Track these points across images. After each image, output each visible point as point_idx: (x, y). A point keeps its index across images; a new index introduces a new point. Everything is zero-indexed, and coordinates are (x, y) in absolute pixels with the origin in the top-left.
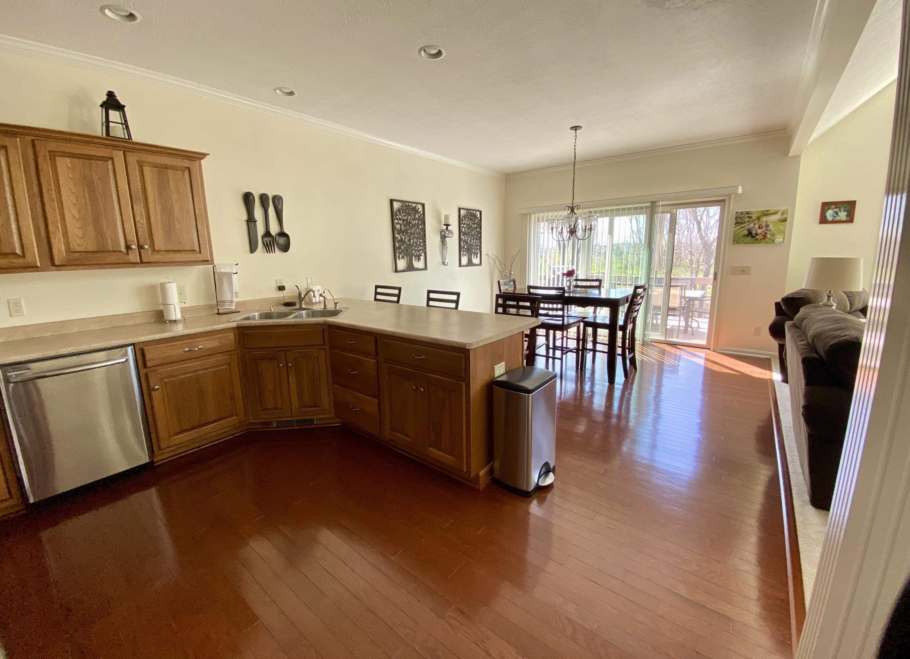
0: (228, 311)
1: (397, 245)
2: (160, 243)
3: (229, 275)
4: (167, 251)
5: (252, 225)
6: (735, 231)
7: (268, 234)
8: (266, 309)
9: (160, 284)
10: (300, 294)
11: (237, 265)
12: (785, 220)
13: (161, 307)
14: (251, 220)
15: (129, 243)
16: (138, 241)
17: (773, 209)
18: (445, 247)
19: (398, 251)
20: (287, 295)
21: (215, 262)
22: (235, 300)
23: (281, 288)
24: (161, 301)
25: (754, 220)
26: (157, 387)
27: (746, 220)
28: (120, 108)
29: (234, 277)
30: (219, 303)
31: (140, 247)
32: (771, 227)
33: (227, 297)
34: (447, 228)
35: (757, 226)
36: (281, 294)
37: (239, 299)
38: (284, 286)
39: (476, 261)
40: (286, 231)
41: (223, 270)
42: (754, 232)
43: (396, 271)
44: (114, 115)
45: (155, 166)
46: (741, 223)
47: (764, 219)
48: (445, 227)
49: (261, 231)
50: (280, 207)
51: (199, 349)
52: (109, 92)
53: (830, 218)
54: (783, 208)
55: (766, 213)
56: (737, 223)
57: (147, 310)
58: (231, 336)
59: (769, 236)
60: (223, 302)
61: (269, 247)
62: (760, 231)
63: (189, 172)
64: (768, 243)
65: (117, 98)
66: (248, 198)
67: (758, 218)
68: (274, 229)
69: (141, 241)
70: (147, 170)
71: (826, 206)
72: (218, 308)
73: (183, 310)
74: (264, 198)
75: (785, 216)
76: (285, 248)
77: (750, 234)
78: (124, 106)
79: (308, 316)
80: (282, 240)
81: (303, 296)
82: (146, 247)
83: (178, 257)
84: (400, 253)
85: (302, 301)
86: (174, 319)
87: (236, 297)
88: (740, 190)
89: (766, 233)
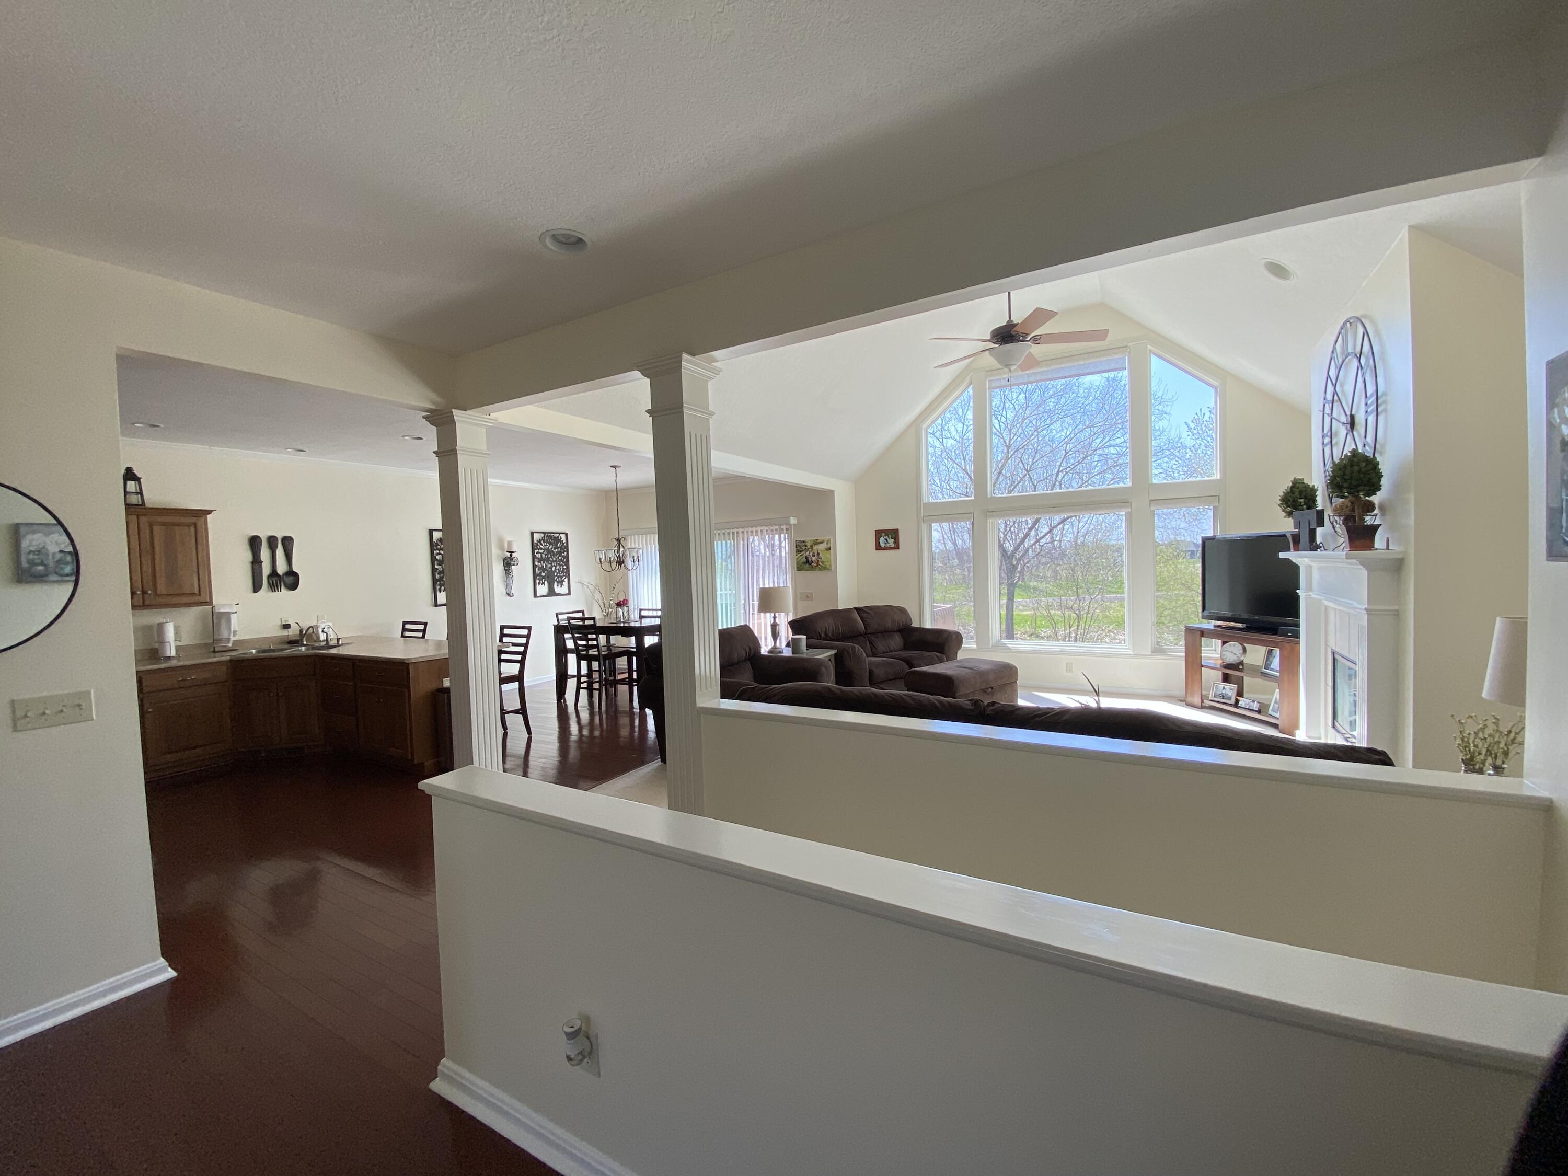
0: (226, 649)
1: (437, 576)
2: (162, 588)
3: (228, 615)
4: (168, 595)
5: (257, 566)
6: (797, 559)
7: (274, 573)
8: (266, 647)
9: (158, 624)
10: (301, 631)
11: (238, 604)
12: (829, 549)
13: (157, 646)
14: (256, 562)
15: (135, 590)
16: (142, 587)
17: (820, 538)
18: (510, 576)
19: (438, 583)
20: (293, 632)
21: (214, 603)
22: (233, 639)
23: (287, 626)
24: (156, 639)
25: (809, 549)
26: (150, 710)
27: (804, 548)
28: (136, 479)
29: (233, 617)
30: (217, 641)
31: (144, 593)
32: (821, 555)
33: (225, 634)
34: (511, 555)
35: (811, 554)
36: (285, 633)
37: (236, 638)
38: (290, 625)
39: (562, 589)
40: (295, 569)
41: (222, 610)
42: (810, 560)
43: (436, 605)
44: (132, 486)
45: (163, 524)
46: (801, 551)
47: (815, 547)
48: (508, 555)
49: (266, 570)
50: (289, 547)
51: (191, 679)
52: (128, 468)
53: (883, 545)
54: (828, 538)
55: (817, 543)
56: (798, 551)
57: (143, 648)
58: (224, 668)
59: (820, 563)
60: (220, 640)
61: (273, 587)
62: (814, 559)
63: (195, 527)
64: (820, 570)
65: (135, 472)
66: (254, 542)
67: (812, 547)
68: (281, 568)
69: (145, 588)
70: (156, 529)
71: (879, 534)
72: (215, 646)
73: (177, 649)
74: (272, 541)
75: (829, 545)
76: (294, 586)
77: (808, 562)
78: (141, 478)
79: (308, 649)
80: (289, 580)
81: (304, 632)
82: (150, 592)
83: (175, 600)
84: (441, 585)
85: (304, 637)
86: (169, 655)
87: (234, 635)
88: (793, 521)
89: (818, 561)
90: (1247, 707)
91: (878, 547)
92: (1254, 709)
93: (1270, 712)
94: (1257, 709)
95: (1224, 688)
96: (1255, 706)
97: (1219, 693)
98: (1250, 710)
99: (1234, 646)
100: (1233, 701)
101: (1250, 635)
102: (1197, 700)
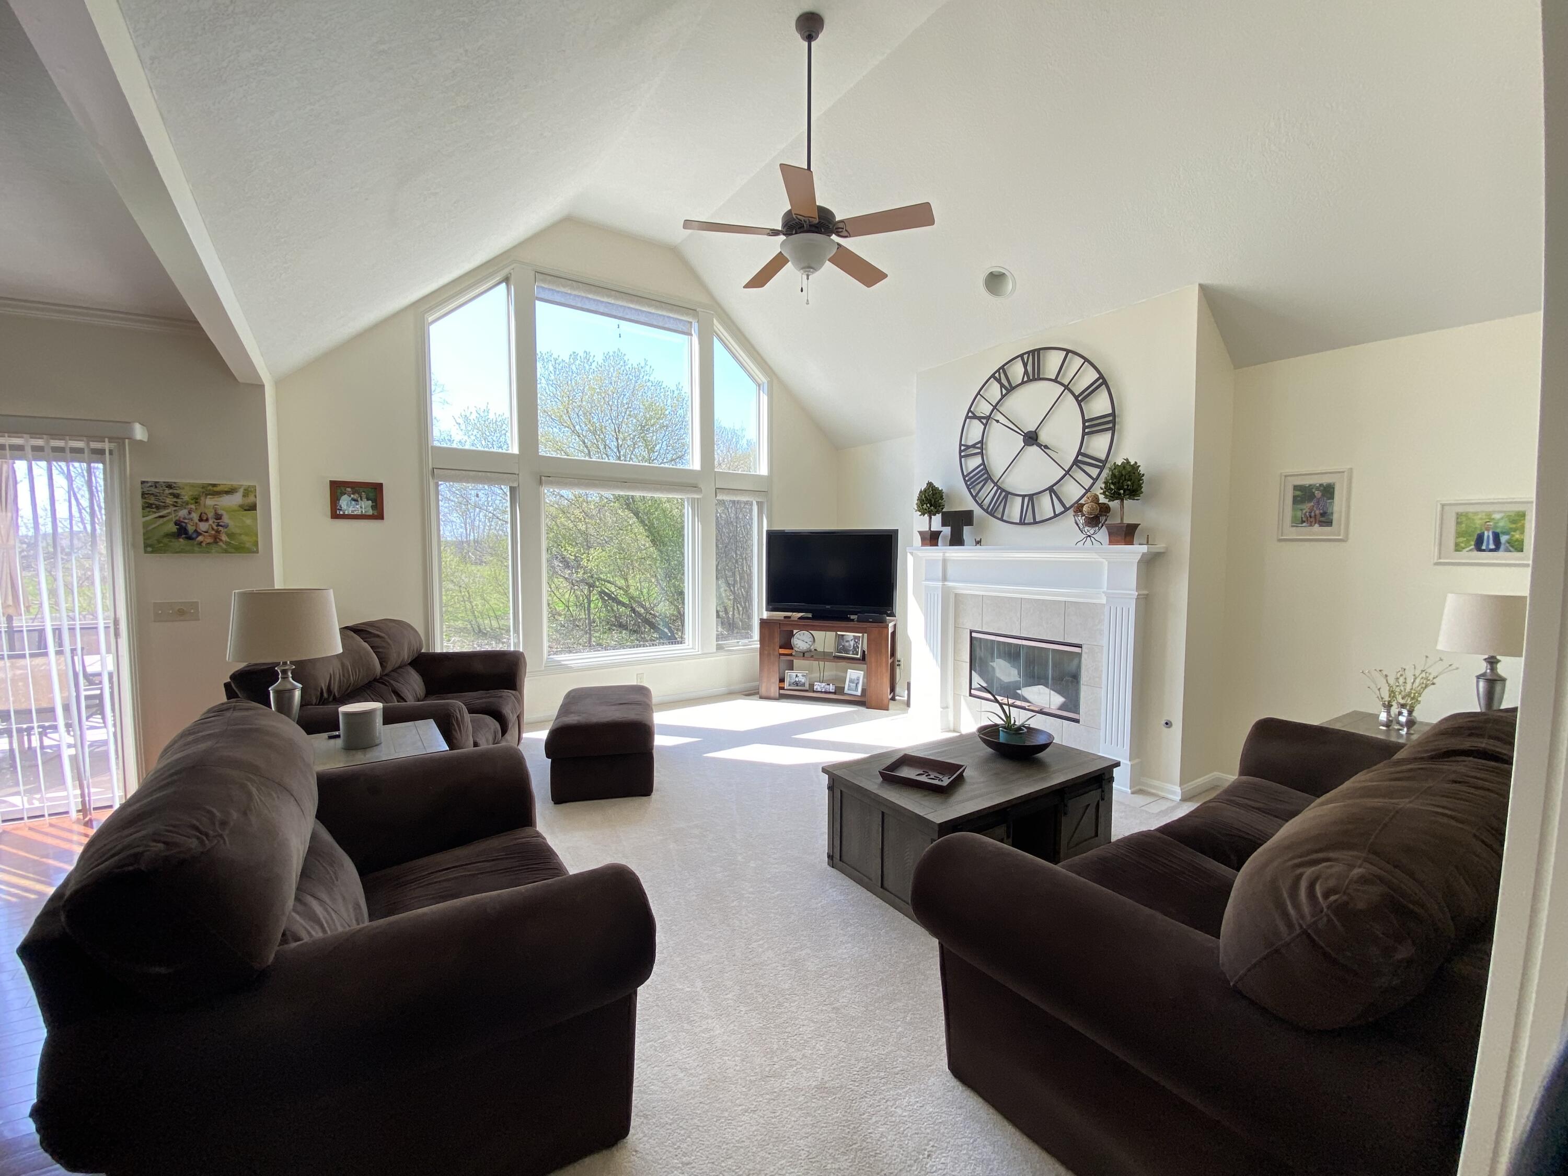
6: (145, 525)
12: (253, 507)
17: (224, 482)
25: (186, 503)
27: (169, 501)
32: (226, 519)
35: (195, 516)
42: (190, 529)
46: (158, 508)
53: (345, 511)
54: (246, 483)
55: (213, 491)
56: (148, 506)
59: (224, 538)
62: (203, 526)
67: (196, 500)
75: (251, 498)
88: (140, 433)
89: (218, 532)
90: (823, 690)
91: (336, 514)
92: (831, 691)
93: (846, 691)
94: (834, 691)
95: (797, 676)
96: (831, 688)
97: (793, 681)
98: (826, 692)
99: (804, 634)
100: (807, 687)
101: (816, 623)
102: (774, 690)
